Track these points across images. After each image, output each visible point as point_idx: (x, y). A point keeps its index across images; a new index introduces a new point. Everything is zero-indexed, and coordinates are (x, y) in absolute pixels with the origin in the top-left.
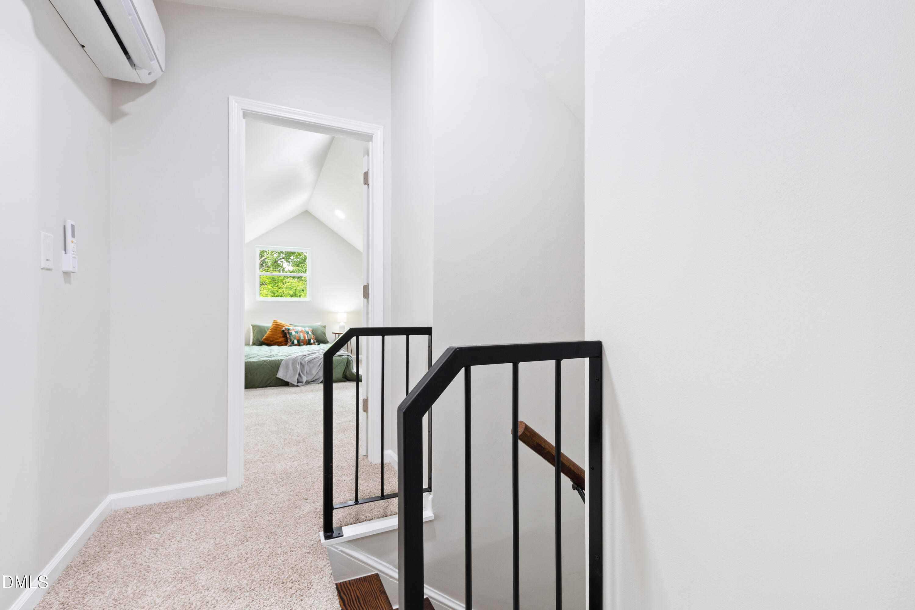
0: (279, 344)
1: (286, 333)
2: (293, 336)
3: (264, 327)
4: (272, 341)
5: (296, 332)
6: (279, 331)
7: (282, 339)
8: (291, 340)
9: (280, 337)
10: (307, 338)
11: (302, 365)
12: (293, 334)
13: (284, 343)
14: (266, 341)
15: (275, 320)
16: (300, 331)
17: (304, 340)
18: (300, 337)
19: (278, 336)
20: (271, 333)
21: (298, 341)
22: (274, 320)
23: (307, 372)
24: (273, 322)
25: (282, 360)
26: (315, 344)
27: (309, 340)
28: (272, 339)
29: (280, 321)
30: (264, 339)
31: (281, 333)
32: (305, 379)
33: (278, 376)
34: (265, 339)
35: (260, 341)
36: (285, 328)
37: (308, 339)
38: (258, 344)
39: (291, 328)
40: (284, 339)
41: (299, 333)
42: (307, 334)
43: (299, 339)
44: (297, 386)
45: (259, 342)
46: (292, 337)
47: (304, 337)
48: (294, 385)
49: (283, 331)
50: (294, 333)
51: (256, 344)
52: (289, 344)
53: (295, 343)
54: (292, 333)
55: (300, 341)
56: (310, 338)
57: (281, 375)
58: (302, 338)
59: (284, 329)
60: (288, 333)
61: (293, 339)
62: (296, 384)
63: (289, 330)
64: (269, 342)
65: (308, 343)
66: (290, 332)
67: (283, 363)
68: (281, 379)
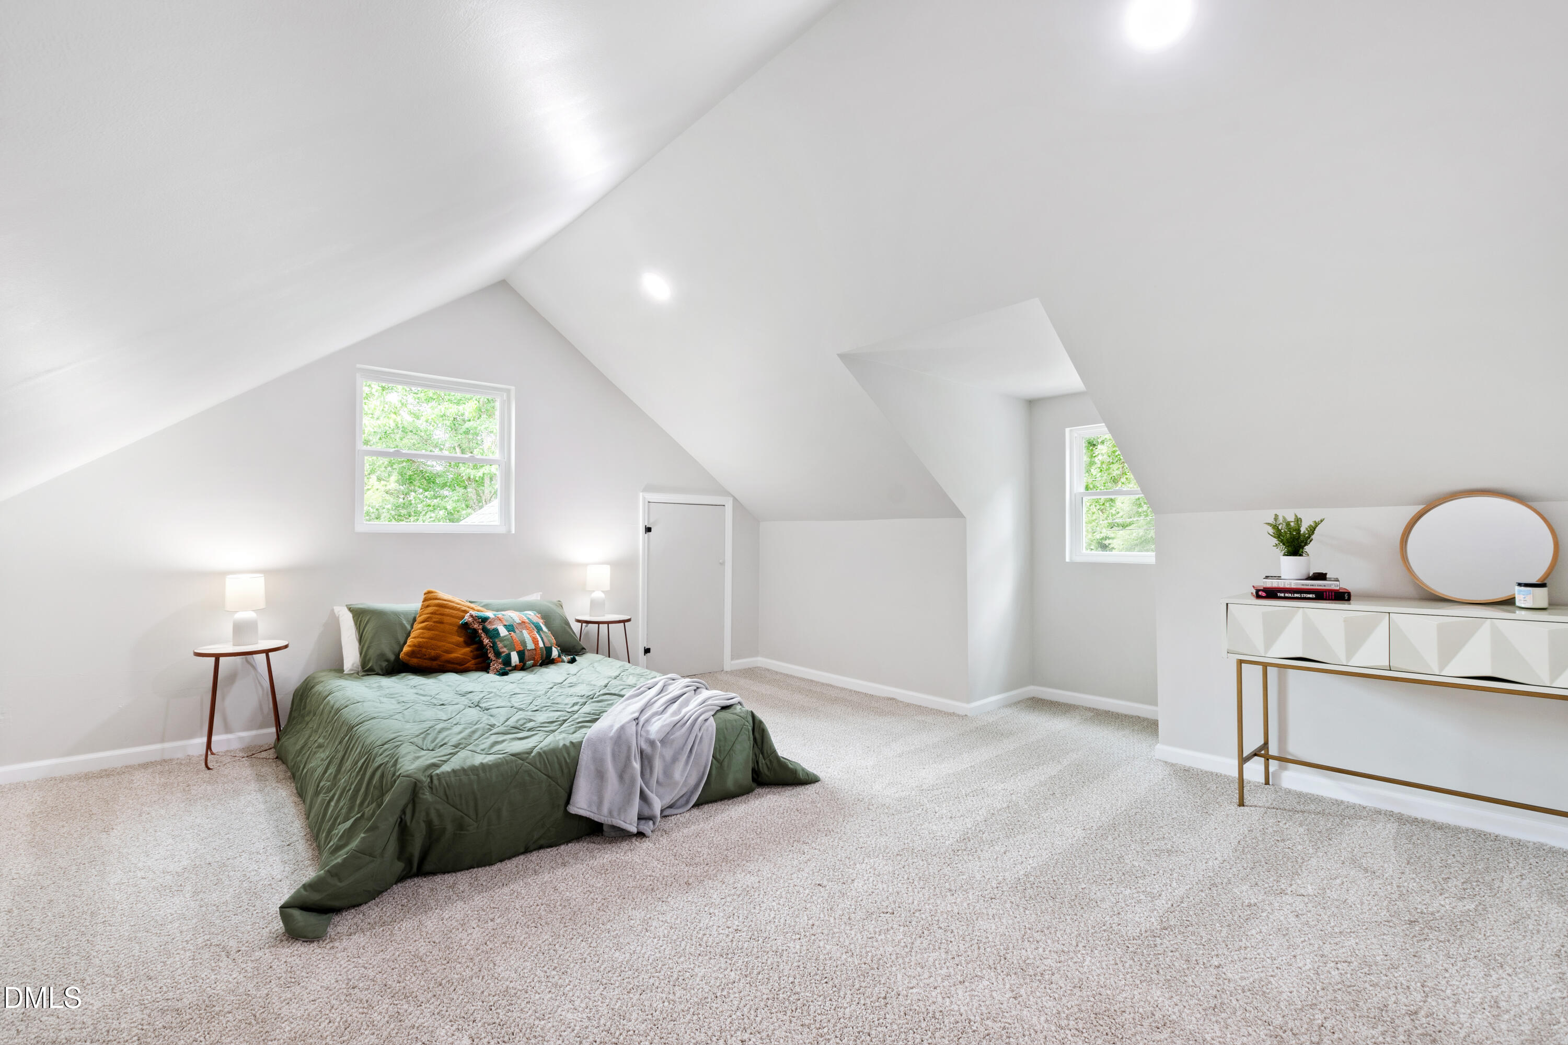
0: (460, 668)
1: (475, 631)
2: (502, 640)
3: (396, 614)
4: (434, 659)
5: (510, 628)
6: (451, 624)
7: (463, 652)
8: (498, 654)
9: (458, 645)
10: (541, 645)
11: (645, 759)
12: (502, 635)
13: (473, 662)
14: (414, 661)
15: (429, 592)
16: (519, 624)
17: (535, 649)
18: (524, 643)
19: (449, 643)
20: (428, 634)
21: (521, 654)
22: (425, 591)
23: (657, 782)
24: (422, 597)
25: (577, 746)
26: (563, 661)
27: (549, 650)
28: (433, 653)
29: (444, 594)
30: (407, 654)
31: (457, 631)
32: (657, 805)
33: (573, 809)
34: (412, 654)
35: (388, 661)
36: (471, 616)
37: (546, 648)
38: (382, 670)
39: (490, 614)
40: (472, 651)
41: (517, 631)
42: (538, 632)
43: (522, 648)
44: (641, 835)
45: (384, 664)
46: (500, 645)
47: (535, 642)
48: (628, 832)
49: (466, 626)
50: (503, 632)
51: (377, 669)
52: (496, 665)
53: (513, 664)
54: (496, 630)
55: (526, 653)
56: (548, 645)
57: (582, 804)
58: (530, 646)
59: (467, 618)
60: (485, 630)
61: (505, 650)
62: (634, 829)
63: (484, 620)
64: (427, 663)
65: (547, 661)
66: (490, 627)
67: (585, 758)
68: (586, 818)
